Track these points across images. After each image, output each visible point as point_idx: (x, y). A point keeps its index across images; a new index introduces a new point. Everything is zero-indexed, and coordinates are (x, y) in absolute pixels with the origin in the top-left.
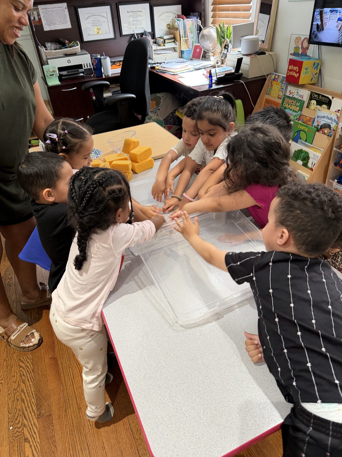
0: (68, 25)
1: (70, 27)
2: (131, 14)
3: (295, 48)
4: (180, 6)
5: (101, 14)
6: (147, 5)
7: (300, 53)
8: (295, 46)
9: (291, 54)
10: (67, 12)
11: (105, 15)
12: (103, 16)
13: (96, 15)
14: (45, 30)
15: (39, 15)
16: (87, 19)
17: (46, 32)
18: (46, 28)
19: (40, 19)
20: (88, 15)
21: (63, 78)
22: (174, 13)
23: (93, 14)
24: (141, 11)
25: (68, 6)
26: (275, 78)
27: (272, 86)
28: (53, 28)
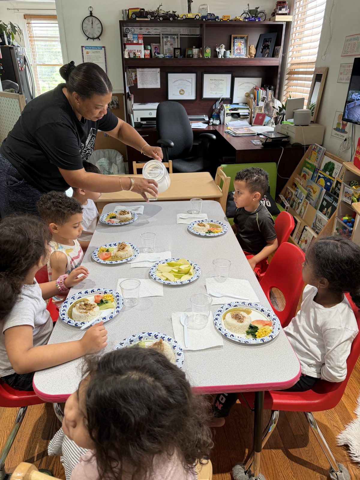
0: (158, 86)
1: (159, 87)
2: (214, 81)
3: (338, 123)
4: (261, 79)
5: (187, 79)
6: (229, 76)
7: (341, 129)
8: (338, 122)
9: (334, 129)
10: (159, 75)
11: (190, 80)
12: (188, 81)
13: (182, 80)
14: (139, 87)
15: (136, 76)
16: (174, 82)
17: (139, 89)
18: (140, 86)
19: (136, 79)
20: (176, 79)
21: (143, 126)
22: (254, 84)
23: (180, 79)
24: (223, 80)
25: (161, 71)
26: (315, 148)
27: (311, 155)
28: (146, 86)
